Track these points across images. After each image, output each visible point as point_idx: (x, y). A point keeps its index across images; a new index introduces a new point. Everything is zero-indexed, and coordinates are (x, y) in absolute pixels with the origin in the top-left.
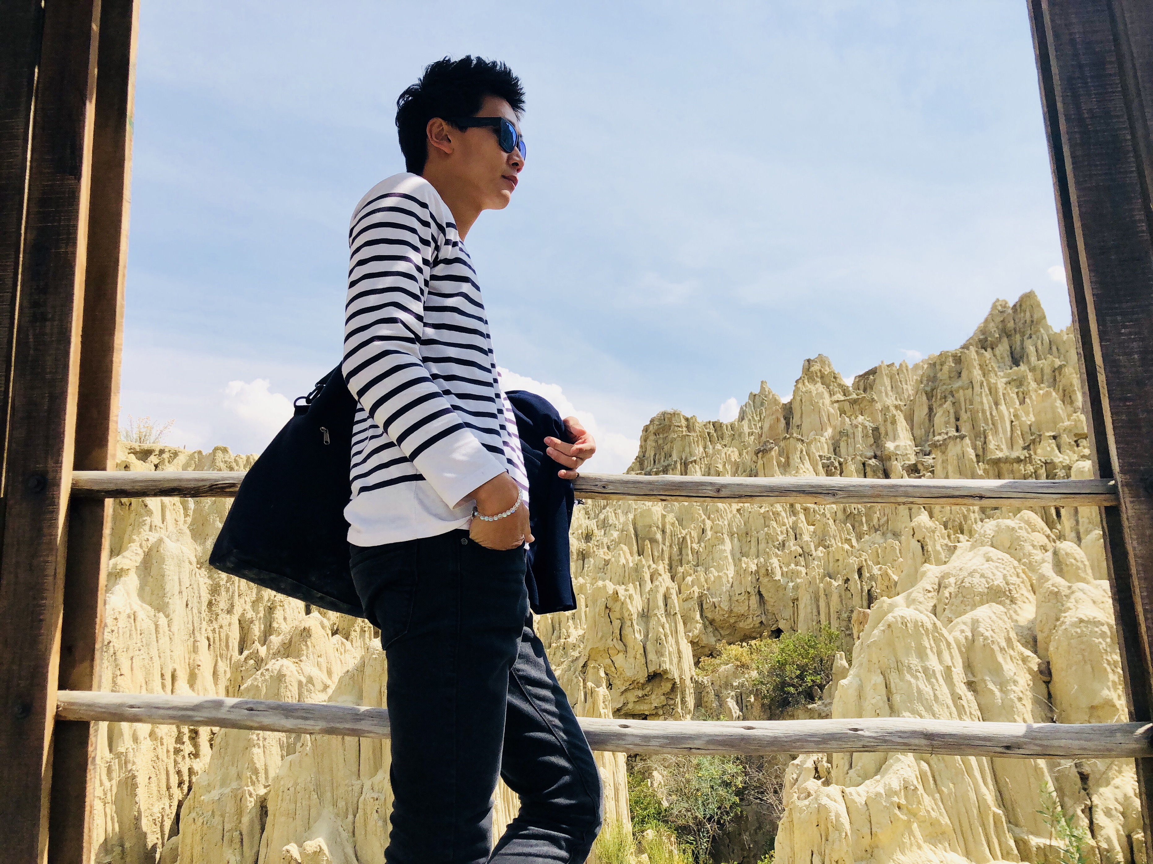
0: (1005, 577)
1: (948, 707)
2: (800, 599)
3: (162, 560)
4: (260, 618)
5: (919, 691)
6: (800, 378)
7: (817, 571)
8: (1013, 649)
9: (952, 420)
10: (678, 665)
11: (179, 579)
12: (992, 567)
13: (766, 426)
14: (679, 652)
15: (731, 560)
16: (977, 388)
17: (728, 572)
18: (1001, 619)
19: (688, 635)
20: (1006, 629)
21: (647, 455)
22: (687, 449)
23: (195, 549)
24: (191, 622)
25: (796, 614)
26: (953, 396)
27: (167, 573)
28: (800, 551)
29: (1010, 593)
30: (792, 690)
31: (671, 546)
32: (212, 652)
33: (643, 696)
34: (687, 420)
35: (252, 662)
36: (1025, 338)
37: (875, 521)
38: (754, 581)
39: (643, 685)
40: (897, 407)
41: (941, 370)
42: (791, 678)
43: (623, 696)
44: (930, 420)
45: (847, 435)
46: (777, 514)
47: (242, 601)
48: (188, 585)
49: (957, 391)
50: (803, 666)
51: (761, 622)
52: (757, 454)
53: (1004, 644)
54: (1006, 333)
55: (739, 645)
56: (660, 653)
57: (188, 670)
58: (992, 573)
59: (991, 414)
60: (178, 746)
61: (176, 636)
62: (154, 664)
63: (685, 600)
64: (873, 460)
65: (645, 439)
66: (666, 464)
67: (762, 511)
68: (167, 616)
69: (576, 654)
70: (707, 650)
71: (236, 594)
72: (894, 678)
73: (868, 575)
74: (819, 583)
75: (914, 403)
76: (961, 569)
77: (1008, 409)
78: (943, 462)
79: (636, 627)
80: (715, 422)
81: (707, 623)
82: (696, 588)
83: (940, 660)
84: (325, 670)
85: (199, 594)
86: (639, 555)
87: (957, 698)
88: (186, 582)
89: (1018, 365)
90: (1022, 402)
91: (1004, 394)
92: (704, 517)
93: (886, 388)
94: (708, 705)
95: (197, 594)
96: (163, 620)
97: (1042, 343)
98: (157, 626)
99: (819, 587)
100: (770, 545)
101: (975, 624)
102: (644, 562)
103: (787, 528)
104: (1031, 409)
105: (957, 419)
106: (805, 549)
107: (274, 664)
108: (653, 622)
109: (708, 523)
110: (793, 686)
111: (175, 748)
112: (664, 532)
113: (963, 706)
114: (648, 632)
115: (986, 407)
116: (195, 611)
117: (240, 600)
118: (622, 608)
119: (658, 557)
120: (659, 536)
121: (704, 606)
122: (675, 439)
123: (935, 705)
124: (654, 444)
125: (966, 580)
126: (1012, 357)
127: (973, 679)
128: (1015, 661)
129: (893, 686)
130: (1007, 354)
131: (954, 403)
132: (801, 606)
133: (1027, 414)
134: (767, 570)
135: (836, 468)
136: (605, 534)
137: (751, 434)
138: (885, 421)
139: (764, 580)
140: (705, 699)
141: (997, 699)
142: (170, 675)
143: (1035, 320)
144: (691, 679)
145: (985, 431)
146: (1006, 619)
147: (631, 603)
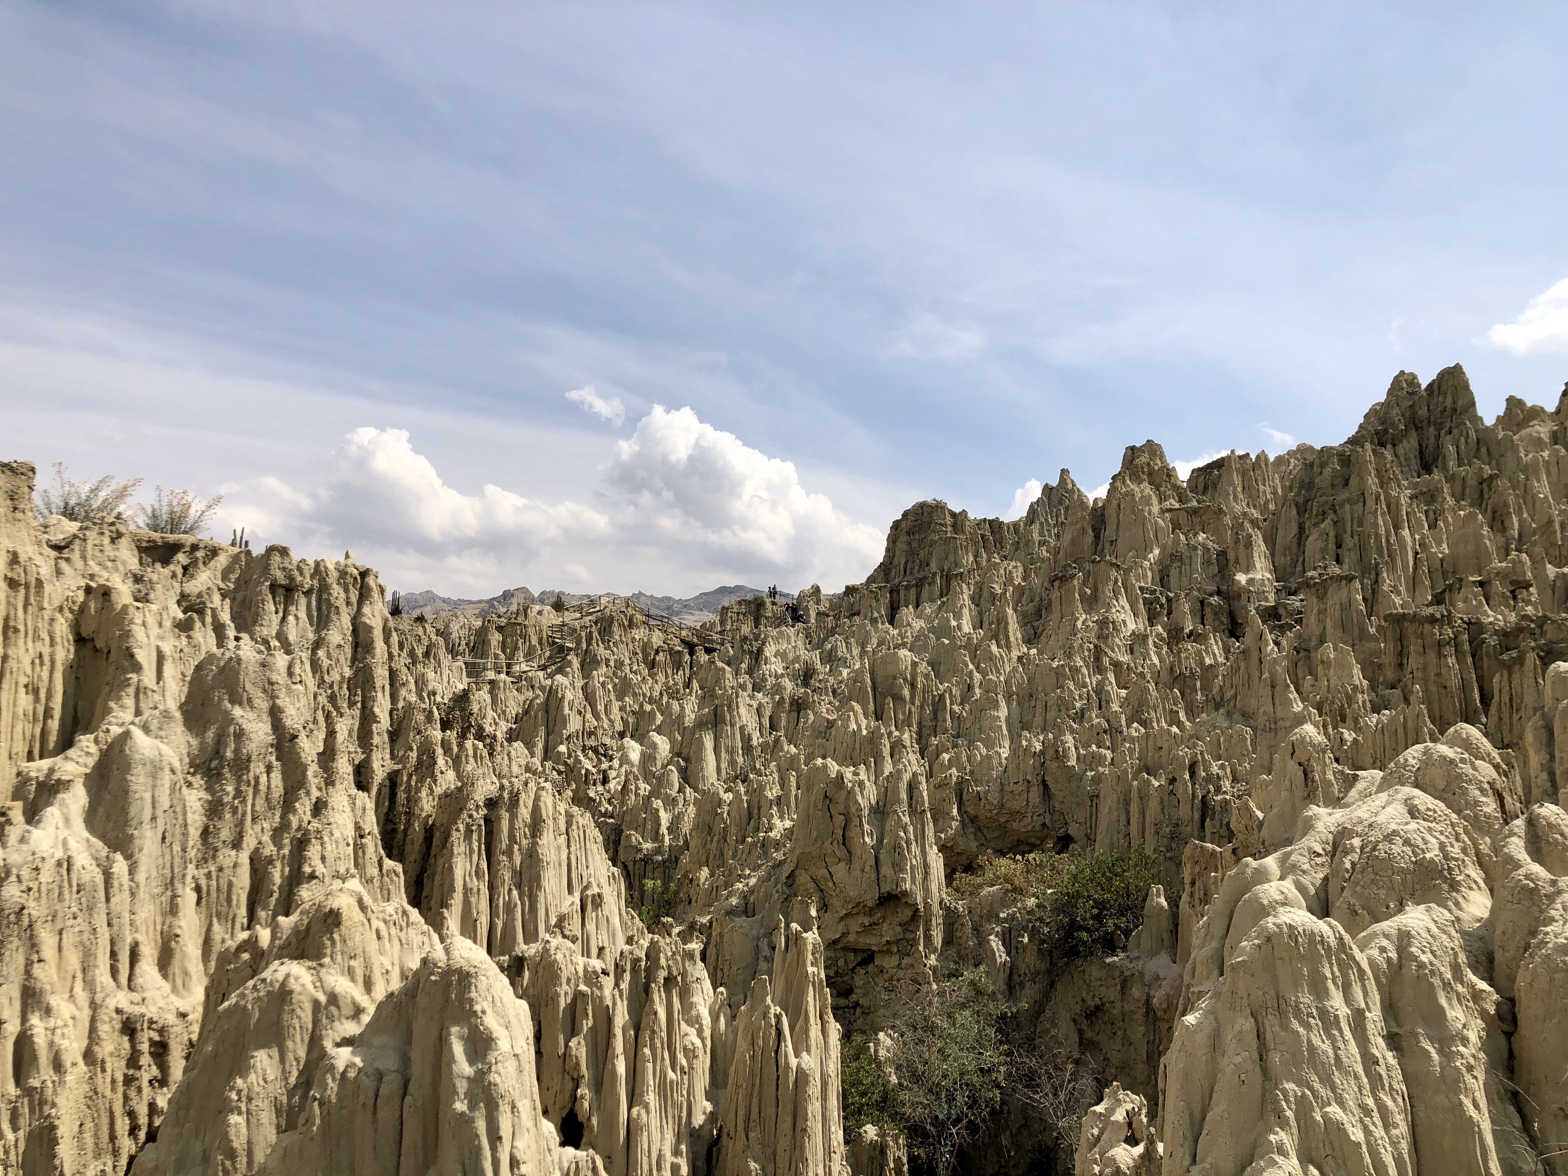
0: (1442, 847)
1: (1356, 1077)
2: (1101, 796)
3: (126, 767)
4: (284, 857)
5: (1312, 1048)
6: (1120, 473)
7: (1131, 762)
8: (1462, 983)
9: (1332, 546)
10: (923, 882)
11: (153, 797)
12: (1422, 830)
13: (1067, 537)
14: (926, 866)
15: (1005, 732)
16: (1371, 503)
17: (1002, 750)
18: (1445, 932)
19: (940, 837)
20: (1452, 949)
21: (895, 562)
22: (951, 558)
23: (188, 742)
24: (168, 865)
25: (1094, 818)
26: (1335, 512)
27: (134, 787)
28: (1105, 725)
29: (1450, 874)
30: (1084, 935)
31: (922, 707)
32: (204, 909)
33: (871, 925)
34: (953, 515)
35: (246, 956)
36: (1443, 432)
37: (1215, 690)
38: (1037, 765)
39: (872, 909)
40: (1254, 523)
41: (1321, 474)
42: (1084, 920)
43: (843, 923)
44: (1299, 544)
45: (1181, 560)
46: (1075, 670)
47: (258, 828)
48: (167, 807)
49: (1342, 505)
50: (1103, 902)
51: (1044, 824)
52: (1052, 581)
53: (1449, 976)
54: (1415, 423)
55: (1010, 858)
56: (898, 866)
57: (160, 941)
58: (1423, 839)
59: (1388, 541)
60: (131, 1072)
61: (142, 889)
62: (99, 940)
63: (938, 787)
64: (1216, 598)
65: (893, 539)
66: (921, 575)
67: (1055, 664)
68: (128, 857)
69: (778, 856)
70: (964, 857)
71: (249, 817)
72: (1271, 1024)
73: (1203, 774)
74: (1132, 780)
75: (1279, 519)
76: (1370, 825)
77: (1412, 535)
78: (1319, 612)
79: (866, 827)
80: (993, 520)
81: (967, 820)
82: (954, 771)
83: (1348, 999)
84: (360, 979)
85: (185, 820)
86: (877, 719)
87: (1370, 1061)
88: (164, 801)
89: (1429, 472)
90: (1433, 526)
91: (1407, 513)
92: (971, 666)
93: (1235, 488)
94: (963, 941)
95: (180, 821)
96: (120, 866)
97: (1467, 442)
98: (108, 876)
99: (1131, 785)
100: (1063, 714)
101: (1404, 938)
102: (883, 730)
103: (1088, 691)
104: (1444, 537)
105: (1339, 546)
106: (1113, 721)
107: (275, 971)
108: (890, 823)
109: (977, 676)
110: (1087, 930)
111: (125, 1075)
112: (913, 686)
113: (1380, 1075)
114: (883, 835)
115: (1382, 531)
116: (177, 848)
117: (255, 826)
118: (847, 799)
119: (903, 721)
120: (906, 692)
121: (965, 797)
122: (936, 542)
123: (1336, 1073)
124: (906, 547)
125: (1380, 846)
126: (1421, 460)
127: (1397, 1030)
128: (1464, 1002)
129: (1269, 1036)
130: (1414, 454)
131: (1335, 523)
132: (1104, 810)
133: (1439, 543)
134: (1057, 751)
135: (1162, 606)
136: (831, 670)
137: (1042, 543)
138: (1237, 542)
139: (1053, 766)
140: (959, 934)
141: (1434, 1066)
142: (128, 953)
143: (1459, 409)
144: (941, 903)
145: (1377, 564)
146: (1453, 933)
147: (862, 794)
